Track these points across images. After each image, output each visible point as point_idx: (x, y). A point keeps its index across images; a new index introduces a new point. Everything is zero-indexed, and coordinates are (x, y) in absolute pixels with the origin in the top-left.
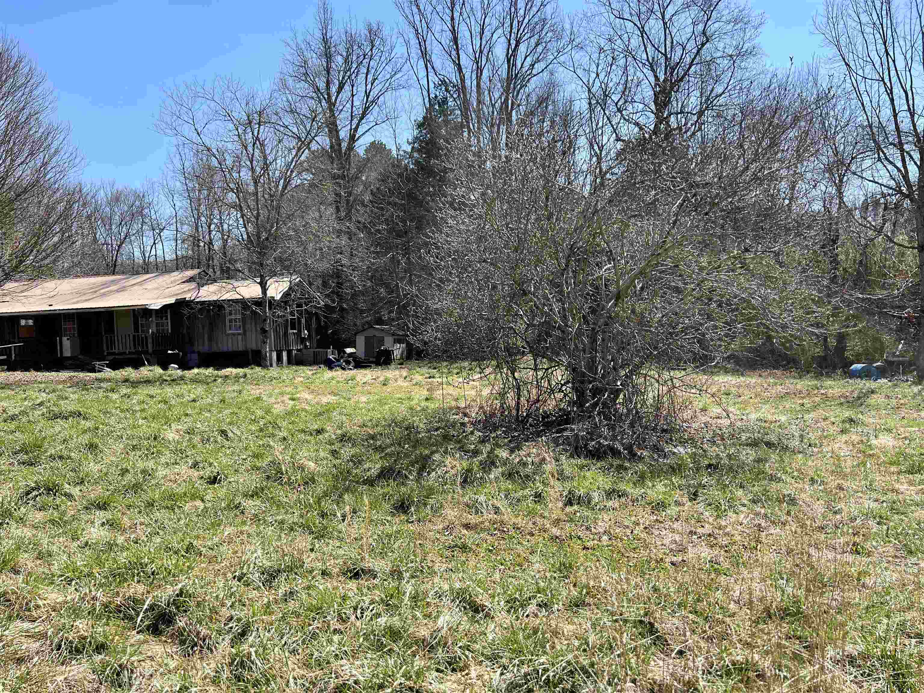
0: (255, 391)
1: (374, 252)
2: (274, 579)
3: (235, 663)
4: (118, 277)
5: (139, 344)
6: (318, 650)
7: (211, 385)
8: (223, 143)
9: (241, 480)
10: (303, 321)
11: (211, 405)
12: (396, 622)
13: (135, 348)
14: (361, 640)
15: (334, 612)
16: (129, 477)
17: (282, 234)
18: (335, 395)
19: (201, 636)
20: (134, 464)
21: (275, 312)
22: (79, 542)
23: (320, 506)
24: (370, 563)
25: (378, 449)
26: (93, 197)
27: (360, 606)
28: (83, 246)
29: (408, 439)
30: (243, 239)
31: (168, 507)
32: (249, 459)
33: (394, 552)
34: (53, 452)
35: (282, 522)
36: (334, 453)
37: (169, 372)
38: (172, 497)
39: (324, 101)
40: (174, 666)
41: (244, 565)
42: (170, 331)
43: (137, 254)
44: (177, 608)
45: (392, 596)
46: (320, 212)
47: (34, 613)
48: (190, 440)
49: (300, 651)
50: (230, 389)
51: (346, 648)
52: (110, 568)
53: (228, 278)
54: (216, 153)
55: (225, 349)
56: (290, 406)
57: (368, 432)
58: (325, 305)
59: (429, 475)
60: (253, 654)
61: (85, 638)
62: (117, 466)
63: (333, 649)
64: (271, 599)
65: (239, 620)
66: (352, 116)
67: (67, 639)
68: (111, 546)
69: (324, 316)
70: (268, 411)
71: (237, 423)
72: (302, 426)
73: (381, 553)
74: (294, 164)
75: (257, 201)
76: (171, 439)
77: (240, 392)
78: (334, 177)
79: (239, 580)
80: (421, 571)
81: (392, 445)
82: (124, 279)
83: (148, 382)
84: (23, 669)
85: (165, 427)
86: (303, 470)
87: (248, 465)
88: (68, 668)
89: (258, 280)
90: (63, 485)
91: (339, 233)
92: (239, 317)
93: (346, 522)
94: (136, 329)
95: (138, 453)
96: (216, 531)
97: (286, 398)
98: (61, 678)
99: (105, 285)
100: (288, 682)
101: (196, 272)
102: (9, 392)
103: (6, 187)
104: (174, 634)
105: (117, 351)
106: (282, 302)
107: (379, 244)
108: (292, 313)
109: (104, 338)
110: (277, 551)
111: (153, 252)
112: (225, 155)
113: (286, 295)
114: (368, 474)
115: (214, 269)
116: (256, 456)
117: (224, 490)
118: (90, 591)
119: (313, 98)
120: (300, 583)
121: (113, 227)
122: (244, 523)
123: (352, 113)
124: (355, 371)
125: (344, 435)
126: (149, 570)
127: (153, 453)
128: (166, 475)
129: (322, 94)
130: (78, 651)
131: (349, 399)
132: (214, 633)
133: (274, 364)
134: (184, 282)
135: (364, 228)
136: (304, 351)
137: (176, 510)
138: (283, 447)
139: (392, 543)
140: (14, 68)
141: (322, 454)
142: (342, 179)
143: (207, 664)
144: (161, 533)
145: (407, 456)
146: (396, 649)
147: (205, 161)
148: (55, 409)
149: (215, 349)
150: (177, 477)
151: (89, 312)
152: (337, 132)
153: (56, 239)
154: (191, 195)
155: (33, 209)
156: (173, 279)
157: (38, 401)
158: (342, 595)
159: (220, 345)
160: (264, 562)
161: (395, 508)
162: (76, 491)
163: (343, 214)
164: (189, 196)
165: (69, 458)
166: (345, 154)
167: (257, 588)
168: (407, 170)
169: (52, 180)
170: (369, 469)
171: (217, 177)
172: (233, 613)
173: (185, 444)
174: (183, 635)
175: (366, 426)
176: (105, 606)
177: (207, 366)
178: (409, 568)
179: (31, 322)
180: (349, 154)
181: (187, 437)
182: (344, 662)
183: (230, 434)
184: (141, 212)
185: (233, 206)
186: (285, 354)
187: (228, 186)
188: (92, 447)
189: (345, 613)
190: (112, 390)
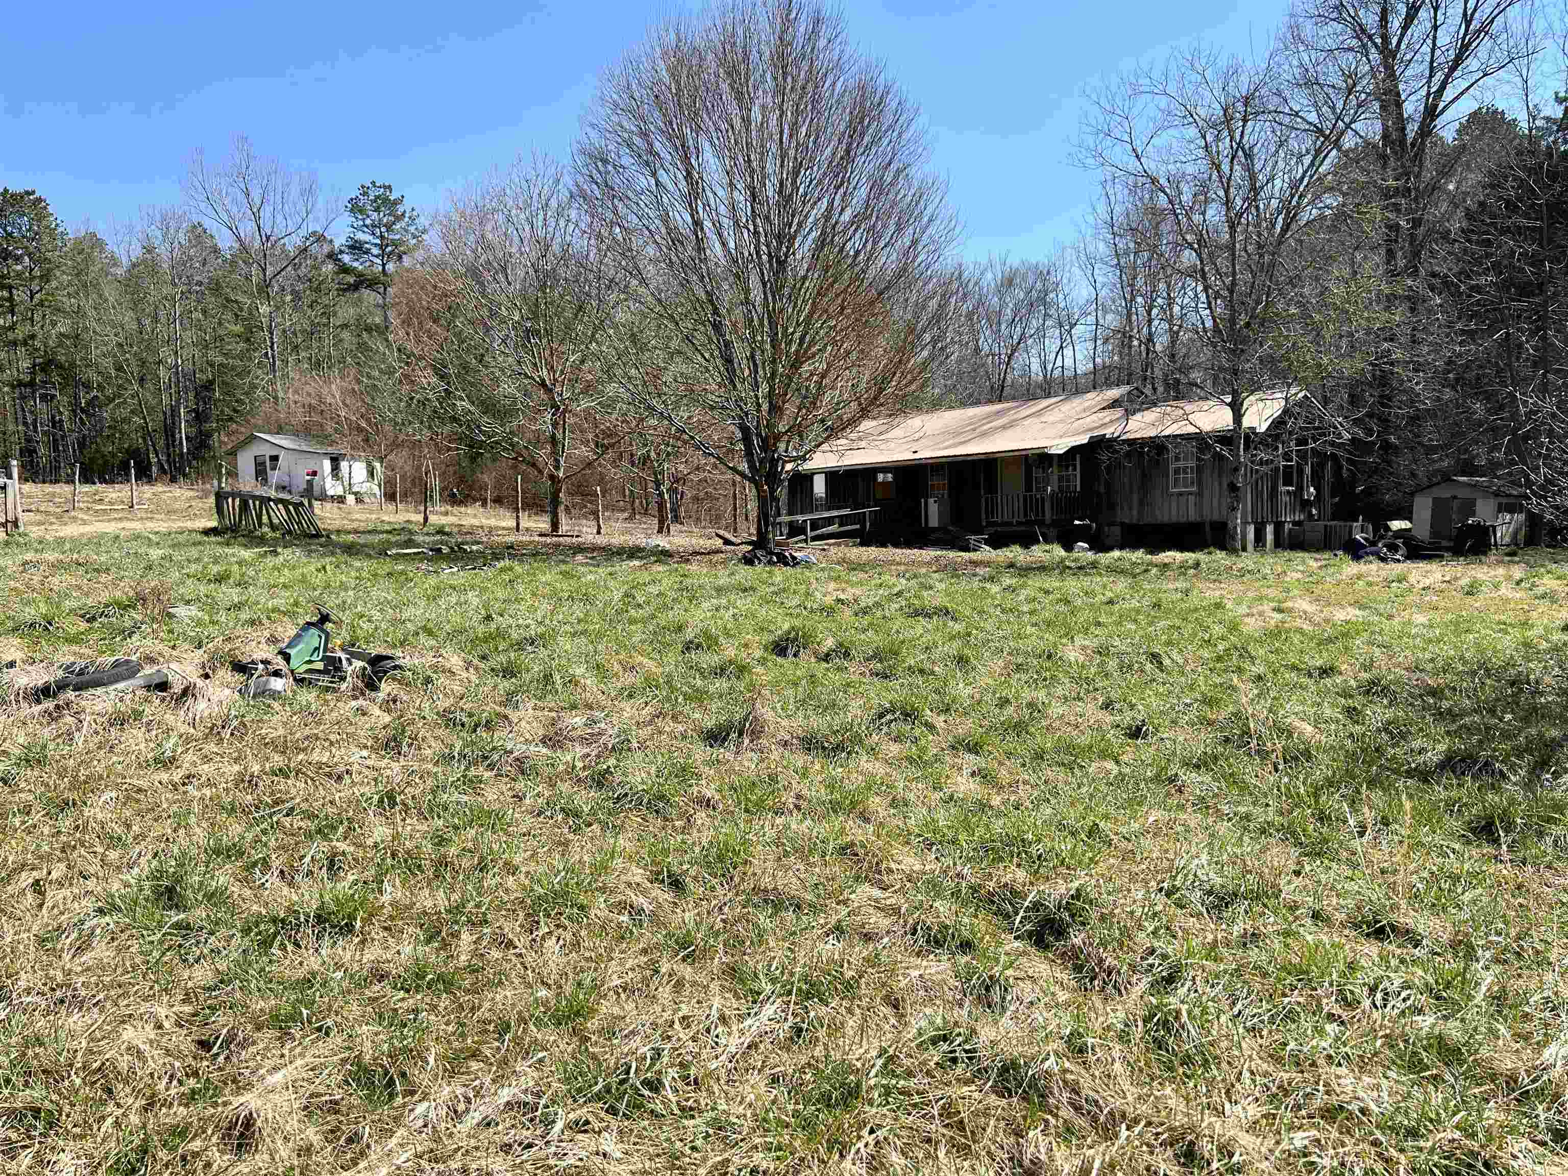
0: (1212, 593)
1: (1463, 332)
2: (1227, 907)
3: (1155, 1020)
4: (1006, 405)
5: (1031, 510)
6: (1296, 1040)
7: (1138, 578)
8: (1178, 165)
9: (1181, 739)
10: (1308, 470)
11: (1138, 612)
12: (1454, 1031)
13: (1026, 515)
14: (1379, 1043)
15: (1331, 985)
16: (1010, 710)
17: (1277, 315)
18: (1362, 607)
19: (1105, 967)
20: (1017, 691)
21: (1256, 455)
22: (941, 794)
23: (1317, 802)
24: (1407, 918)
25: (1440, 715)
26: (976, 284)
27: (1381, 987)
28: (959, 362)
29: (1513, 704)
30: (1204, 327)
31: (1063, 764)
32: (1195, 705)
33: (1461, 909)
34: (912, 663)
35: (1247, 817)
36: (1352, 713)
37: (1075, 555)
38: (1070, 748)
39: (1373, 50)
40: (1064, 998)
41: (1178, 873)
42: (1078, 489)
43: (1035, 367)
44: (1072, 916)
45: (1448, 985)
46: (1353, 263)
47: (885, 878)
48: (1102, 664)
49: (1265, 1033)
50: (1171, 586)
51: (1347, 1049)
52: (981, 837)
53: (1176, 398)
54: (1166, 184)
55: (1166, 519)
56: (1272, 622)
57: (1423, 681)
58: (1353, 440)
59: (1556, 779)
60: (1184, 1013)
61: (946, 927)
62: (994, 693)
63: (1323, 1044)
64: (1219, 937)
65: (1164, 957)
66: (1432, 68)
67: (924, 922)
68: (983, 806)
69: (1348, 460)
70: (1233, 627)
71: (1178, 644)
72: (1293, 659)
73: (1434, 905)
74: (1305, 182)
75: (1233, 260)
76: (1073, 659)
77: (1187, 592)
78: (1386, 194)
79: (1168, 895)
80: (1518, 954)
81: (1475, 711)
82: (1013, 408)
83: (1043, 569)
84: (870, 949)
85: (1064, 641)
86: (1290, 735)
87: (1193, 715)
88: (925, 963)
89: (1228, 399)
90: (923, 710)
91: (1390, 301)
92: (1192, 463)
93: (1366, 836)
94: (1029, 488)
95: (1024, 677)
96: (1136, 812)
97: (1267, 607)
98: (915, 973)
99: (989, 417)
100: (1241, 1074)
101: (1124, 389)
102: (862, 575)
103: (865, 284)
104: (1065, 952)
105: (999, 520)
106: (1270, 436)
107: (1474, 315)
108: (1287, 456)
109: (983, 500)
110: (1234, 863)
111: (1059, 363)
112: (1182, 185)
113: (1278, 423)
114: (1421, 759)
115: (1153, 384)
116: (1208, 702)
117: (1152, 750)
118: (955, 864)
119: (1351, 49)
120: (1271, 924)
121: (1003, 327)
122: (1181, 807)
123: (1432, 62)
124: (1409, 564)
125: (1374, 683)
126: (1033, 850)
127: (1045, 680)
128: (1063, 715)
129: (1370, 37)
130: (938, 944)
131: (1390, 617)
132: (1125, 968)
133: (1250, 547)
134: (1104, 408)
135: (1446, 286)
136: (1308, 526)
137: (1076, 771)
138: (1256, 692)
139: (1459, 890)
140: (879, 104)
141: (1328, 712)
142: (1404, 196)
143: (1112, 1010)
144: (1053, 801)
145: (1507, 736)
146: (1447, 1076)
147: (1146, 201)
148: (916, 602)
149: (1148, 520)
150: (1080, 720)
151: (963, 461)
152: (1399, 105)
153: (925, 353)
154: (1122, 261)
155: (897, 312)
156: (1087, 404)
157: (896, 590)
158: (1349, 960)
159: (1157, 512)
160: (1212, 875)
161: (1473, 831)
162: (939, 721)
163: (1401, 263)
164: (1119, 264)
165: (933, 673)
166: (1413, 145)
167: (1198, 915)
168: (1551, 156)
169: (923, 265)
170: (1422, 751)
171: (1165, 228)
172: (1156, 944)
173: (1093, 670)
174: (1078, 958)
175: (1421, 671)
176: (974, 889)
177: (1134, 547)
178: (1490, 942)
179: (890, 477)
180: (1423, 143)
181: (1098, 659)
182: (1343, 1071)
183: (1167, 662)
184: (1044, 299)
185: (1191, 273)
186: (1270, 529)
187: (1184, 239)
188: (962, 660)
189: (1352, 992)
190: (992, 579)
